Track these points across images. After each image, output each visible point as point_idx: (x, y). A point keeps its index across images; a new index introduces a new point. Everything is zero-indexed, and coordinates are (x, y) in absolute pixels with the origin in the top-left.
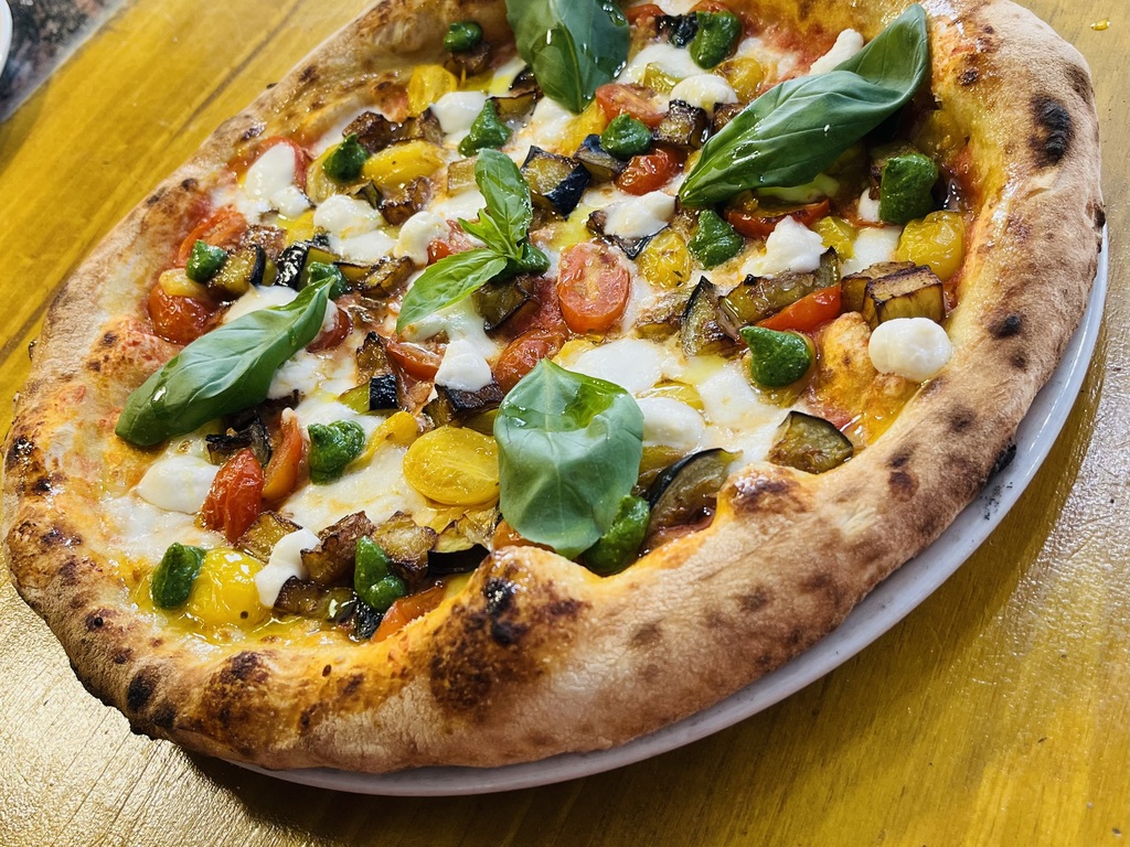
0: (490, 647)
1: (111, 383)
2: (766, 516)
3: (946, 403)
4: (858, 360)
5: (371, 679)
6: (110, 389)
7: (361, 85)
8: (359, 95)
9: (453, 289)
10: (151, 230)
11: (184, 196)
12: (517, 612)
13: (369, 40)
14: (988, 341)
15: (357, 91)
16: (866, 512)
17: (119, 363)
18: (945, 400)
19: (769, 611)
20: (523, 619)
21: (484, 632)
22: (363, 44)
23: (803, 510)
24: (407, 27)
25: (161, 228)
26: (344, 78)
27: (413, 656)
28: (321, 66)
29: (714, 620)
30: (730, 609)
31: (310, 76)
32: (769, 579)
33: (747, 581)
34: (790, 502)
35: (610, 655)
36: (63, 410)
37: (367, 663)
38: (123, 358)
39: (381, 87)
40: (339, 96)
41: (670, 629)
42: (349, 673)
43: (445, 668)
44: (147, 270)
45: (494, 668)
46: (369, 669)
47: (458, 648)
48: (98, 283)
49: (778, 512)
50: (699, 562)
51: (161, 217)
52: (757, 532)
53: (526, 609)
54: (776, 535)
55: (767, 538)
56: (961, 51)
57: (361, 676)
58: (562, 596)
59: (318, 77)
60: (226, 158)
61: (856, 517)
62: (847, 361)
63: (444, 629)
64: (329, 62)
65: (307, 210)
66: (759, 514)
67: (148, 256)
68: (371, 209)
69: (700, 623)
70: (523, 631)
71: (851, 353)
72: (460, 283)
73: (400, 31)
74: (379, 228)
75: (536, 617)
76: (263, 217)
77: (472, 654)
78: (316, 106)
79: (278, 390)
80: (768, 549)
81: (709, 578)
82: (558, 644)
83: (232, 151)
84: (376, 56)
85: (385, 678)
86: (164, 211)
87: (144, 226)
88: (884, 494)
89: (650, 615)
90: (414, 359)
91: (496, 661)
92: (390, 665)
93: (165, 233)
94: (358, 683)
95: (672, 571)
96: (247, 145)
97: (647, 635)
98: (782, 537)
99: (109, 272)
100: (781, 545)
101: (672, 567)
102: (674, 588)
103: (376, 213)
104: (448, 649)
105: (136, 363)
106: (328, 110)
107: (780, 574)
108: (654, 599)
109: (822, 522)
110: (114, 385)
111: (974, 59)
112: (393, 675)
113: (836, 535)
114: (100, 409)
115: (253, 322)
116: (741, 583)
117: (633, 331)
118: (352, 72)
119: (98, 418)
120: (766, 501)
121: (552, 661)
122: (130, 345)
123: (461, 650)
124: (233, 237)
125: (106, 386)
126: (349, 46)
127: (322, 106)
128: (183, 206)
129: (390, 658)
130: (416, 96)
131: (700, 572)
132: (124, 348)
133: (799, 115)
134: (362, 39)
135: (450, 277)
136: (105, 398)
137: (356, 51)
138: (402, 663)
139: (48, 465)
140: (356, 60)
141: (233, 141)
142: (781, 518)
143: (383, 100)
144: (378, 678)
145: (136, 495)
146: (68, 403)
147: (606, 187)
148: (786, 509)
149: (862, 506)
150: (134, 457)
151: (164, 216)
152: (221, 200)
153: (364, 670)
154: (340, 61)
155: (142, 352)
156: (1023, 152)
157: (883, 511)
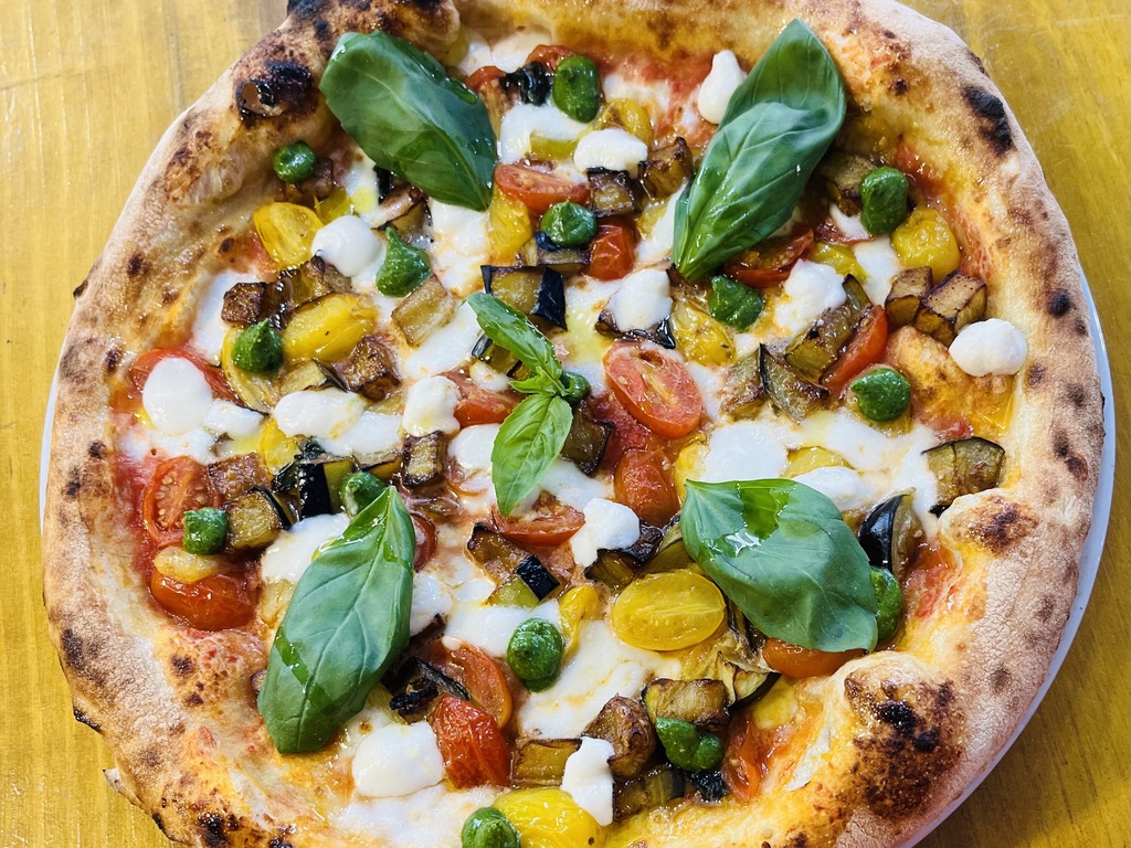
0: (919, 759)
1: (222, 706)
2: (1019, 543)
3: (1059, 387)
4: (950, 371)
5: (811, 832)
6: (226, 713)
7: (201, 254)
8: (205, 266)
9: (534, 449)
10: (97, 522)
11: (103, 466)
12: (923, 721)
13: (187, 201)
14: (1054, 322)
15: (201, 262)
16: (1071, 502)
17: (216, 683)
18: (1057, 384)
19: (1056, 611)
20: (930, 724)
21: (909, 750)
22: (181, 208)
23: (1036, 524)
24: (224, 172)
25: (105, 515)
26: (178, 254)
27: (842, 797)
28: (146, 252)
29: (1032, 640)
30: (1037, 625)
31: (138, 267)
32: (1048, 589)
33: (1036, 599)
34: (1026, 522)
35: (988, 709)
36: (213, 764)
37: (796, 822)
38: (217, 675)
39: (226, 247)
40: (188, 277)
41: (1011, 665)
42: (788, 839)
43: (883, 792)
44: (122, 566)
45: (929, 771)
46: (804, 827)
47: (890, 773)
48: (104, 611)
49: (1025, 535)
50: (996, 603)
51: (97, 503)
52: (1020, 558)
53: (927, 715)
54: (1033, 554)
55: (1028, 559)
56: (879, 62)
57: (801, 835)
58: (936, 688)
59: (151, 265)
60: (105, 399)
61: (1067, 509)
62: (943, 376)
63: (862, 764)
64: (154, 242)
65: (262, 422)
66: (1013, 543)
67: (112, 551)
68: (342, 393)
69: (1027, 648)
70: (936, 732)
71: (942, 369)
72: (538, 441)
73: (217, 179)
74: (366, 409)
75: (938, 716)
76: (215, 451)
77: (905, 771)
78: (169, 299)
79: (418, 623)
80: (1034, 567)
81: (1011, 613)
82: (960, 725)
83: (106, 389)
84: (199, 215)
85: (824, 826)
86: (97, 495)
87: (87, 521)
88: (1072, 482)
89: (993, 663)
90: (541, 532)
91: (928, 765)
92: (823, 813)
93: (110, 517)
94: (803, 842)
95: (982, 621)
96: (119, 376)
97: (1001, 678)
98: (1038, 553)
99: (101, 592)
100: (1041, 559)
101: (978, 618)
102: (993, 633)
103: (352, 396)
104: (879, 778)
105: (229, 672)
106: (186, 298)
107: (1051, 580)
108: (986, 649)
109: (1051, 526)
110: (226, 706)
111: (895, 69)
112: (832, 820)
113: (1064, 529)
114: (233, 738)
115: (331, 570)
116: (1033, 603)
117: (725, 418)
118: (182, 243)
119: (242, 747)
120: (1011, 531)
121: (963, 740)
122: (210, 659)
123: (893, 772)
124: (194, 485)
125: (220, 713)
126: (166, 216)
127: (176, 296)
128: (108, 477)
129: (819, 809)
130: (277, 244)
131: (1003, 611)
132: (208, 666)
133: (768, 164)
134: (178, 203)
135: (522, 439)
136: (228, 724)
137: (177, 219)
138: (834, 807)
139: (265, 826)
140: (181, 229)
141: (100, 377)
142: (1030, 539)
143: (232, 261)
144: (818, 829)
145: (363, 798)
146: (210, 754)
147: (578, 280)
148: (1028, 530)
149: (1067, 499)
150: (315, 764)
151: (100, 500)
152: (137, 448)
153: (800, 830)
154: (166, 237)
155: (224, 657)
156: (979, 145)
157: (1079, 495)
